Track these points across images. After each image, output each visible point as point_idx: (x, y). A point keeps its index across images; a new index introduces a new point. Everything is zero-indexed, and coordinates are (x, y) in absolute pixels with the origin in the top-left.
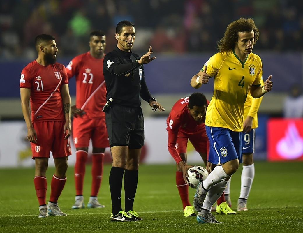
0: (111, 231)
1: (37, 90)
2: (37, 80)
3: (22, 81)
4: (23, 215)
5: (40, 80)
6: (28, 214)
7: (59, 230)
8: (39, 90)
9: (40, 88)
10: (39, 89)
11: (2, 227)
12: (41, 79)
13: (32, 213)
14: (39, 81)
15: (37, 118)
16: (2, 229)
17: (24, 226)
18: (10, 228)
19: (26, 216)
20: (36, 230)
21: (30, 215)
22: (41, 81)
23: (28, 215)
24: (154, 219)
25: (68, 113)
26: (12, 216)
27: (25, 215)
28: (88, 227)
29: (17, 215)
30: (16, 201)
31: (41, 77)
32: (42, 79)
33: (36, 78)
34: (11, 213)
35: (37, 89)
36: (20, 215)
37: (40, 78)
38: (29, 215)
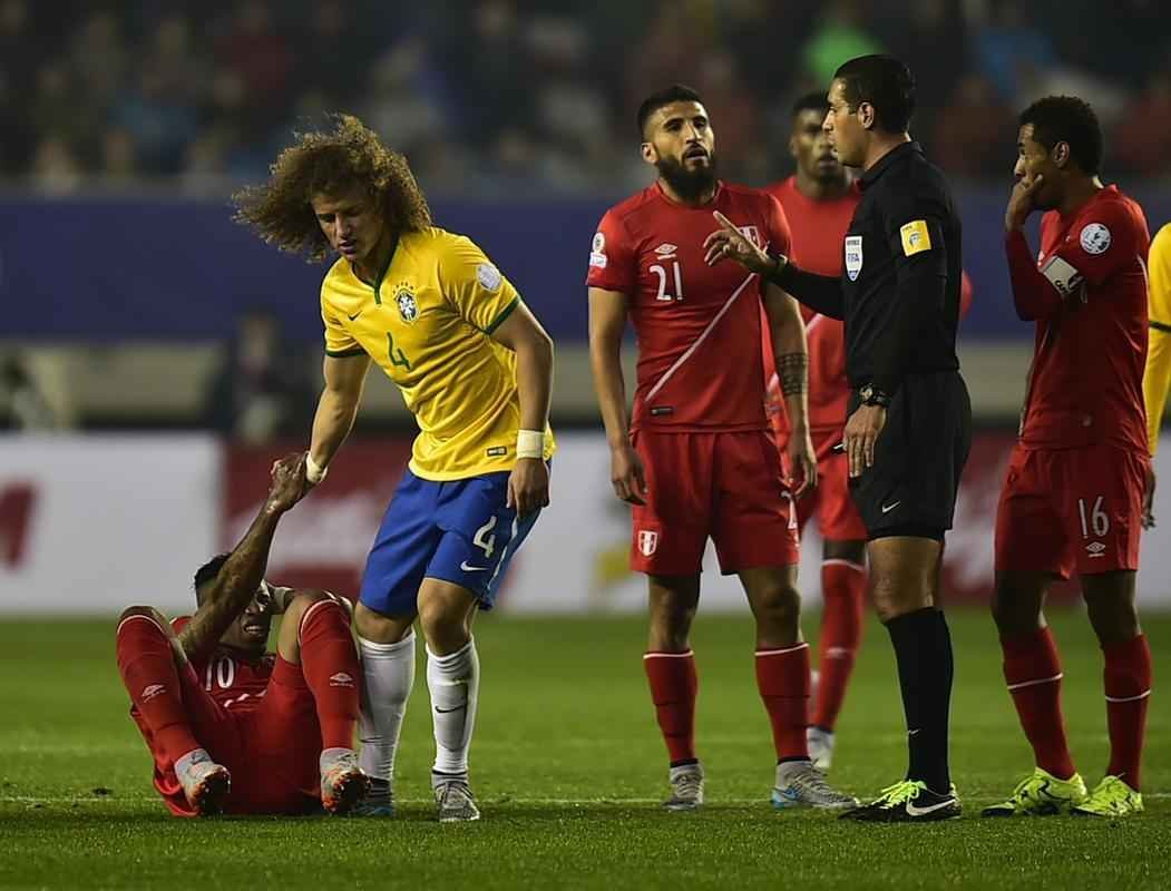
0: (944, 868)
1: (659, 298)
2: (660, 258)
3: (598, 259)
4: (604, 799)
5: (673, 260)
6: (626, 797)
7: (743, 860)
8: (668, 298)
9: (670, 290)
10: (665, 294)
11: (523, 845)
12: (674, 255)
13: (639, 793)
14: (667, 265)
15: (652, 415)
16: (521, 851)
17: (607, 840)
18: (554, 851)
19: (618, 802)
20: (654, 859)
21: (632, 801)
22: (676, 264)
23: (623, 800)
24: (1113, 826)
25: (800, 392)
26: (561, 801)
27: (611, 800)
28: (856, 850)
29: (580, 797)
30: (578, 743)
31: (675, 248)
32: (680, 256)
33: (657, 251)
34: (559, 789)
35: (657, 294)
36: (593, 801)
37: (673, 252)
38: (629, 801)
